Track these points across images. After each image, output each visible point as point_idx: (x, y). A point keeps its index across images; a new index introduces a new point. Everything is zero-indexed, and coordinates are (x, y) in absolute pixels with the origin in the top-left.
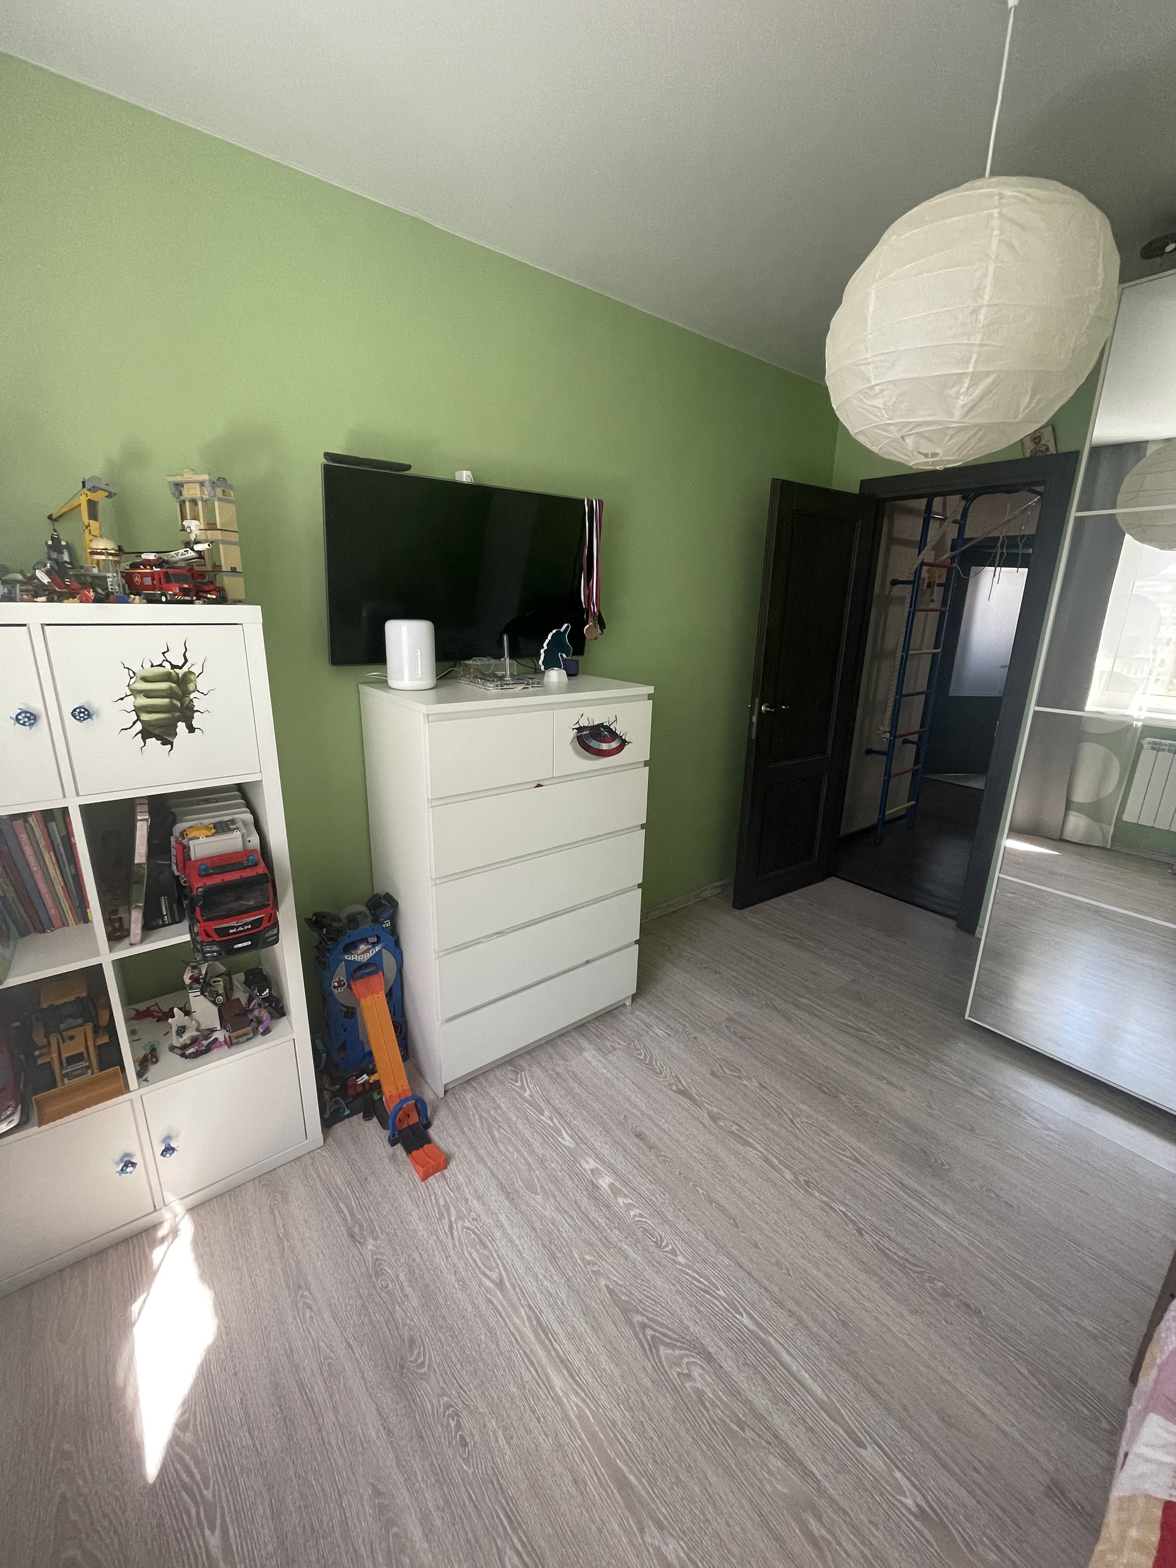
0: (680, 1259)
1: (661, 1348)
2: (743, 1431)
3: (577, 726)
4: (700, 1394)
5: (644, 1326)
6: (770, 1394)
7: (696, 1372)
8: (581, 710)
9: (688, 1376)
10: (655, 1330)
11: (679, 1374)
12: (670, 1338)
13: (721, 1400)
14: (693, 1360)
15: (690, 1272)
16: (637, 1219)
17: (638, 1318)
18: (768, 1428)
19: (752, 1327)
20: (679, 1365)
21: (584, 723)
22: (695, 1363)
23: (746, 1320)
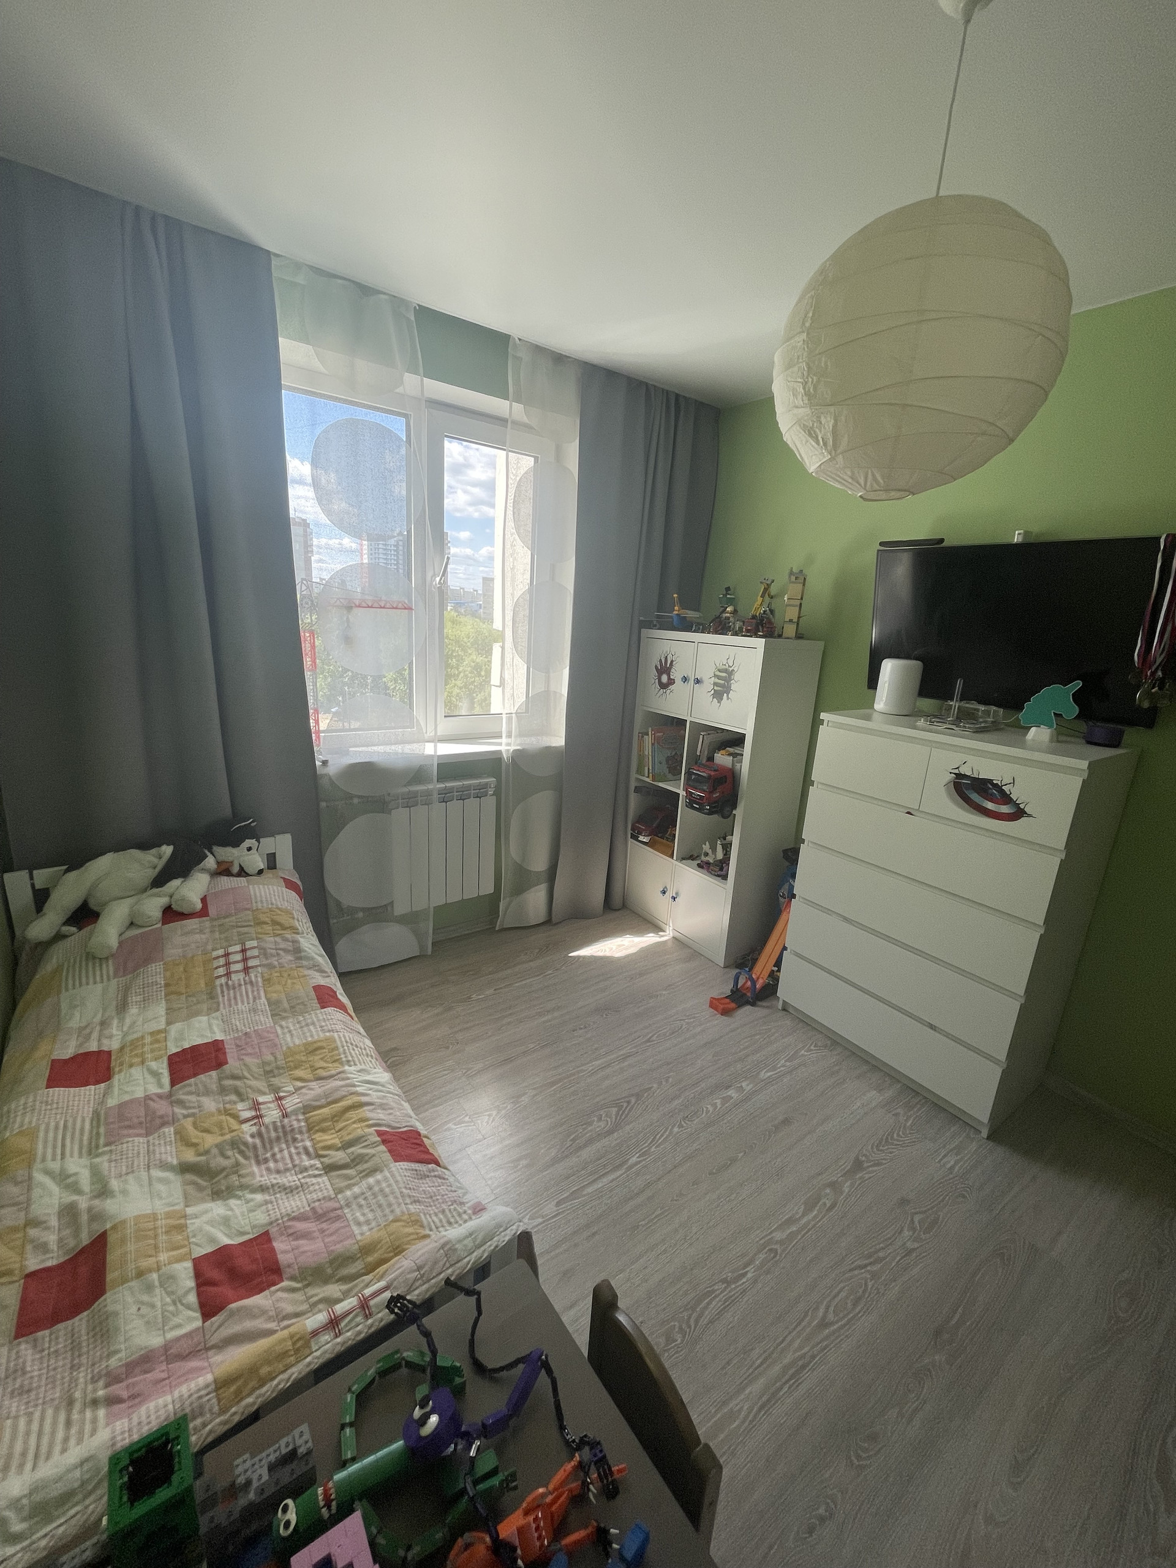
0: (676, 1130)
1: (616, 1109)
2: (571, 1140)
3: (956, 771)
4: (590, 1124)
5: (629, 1102)
6: (589, 1160)
7: (602, 1124)
8: (965, 757)
9: (600, 1119)
10: (626, 1108)
11: (601, 1115)
12: (622, 1114)
13: (587, 1133)
14: (609, 1123)
15: (667, 1133)
16: (705, 1109)
17: (633, 1100)
18: (571, 1153)
19: (630, 1162)
20: (607, 1116)
21: (965, 770)
22: (608, 1124)
23: (634, 1159)
